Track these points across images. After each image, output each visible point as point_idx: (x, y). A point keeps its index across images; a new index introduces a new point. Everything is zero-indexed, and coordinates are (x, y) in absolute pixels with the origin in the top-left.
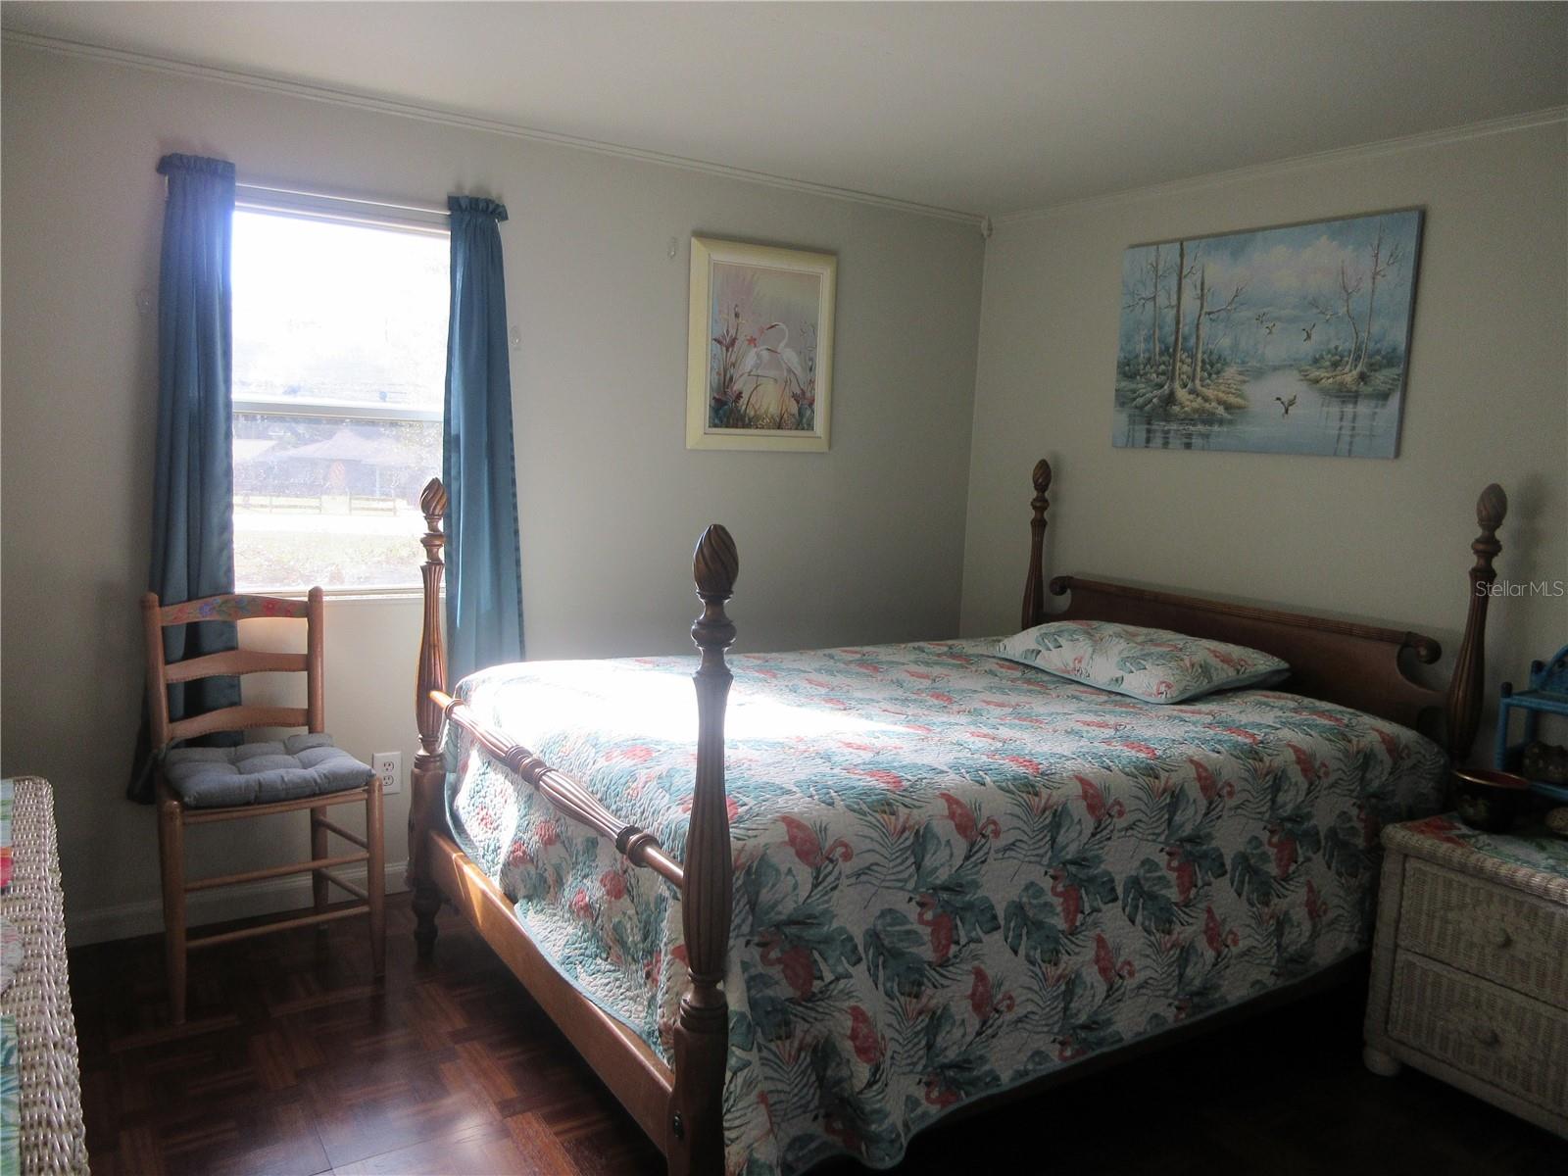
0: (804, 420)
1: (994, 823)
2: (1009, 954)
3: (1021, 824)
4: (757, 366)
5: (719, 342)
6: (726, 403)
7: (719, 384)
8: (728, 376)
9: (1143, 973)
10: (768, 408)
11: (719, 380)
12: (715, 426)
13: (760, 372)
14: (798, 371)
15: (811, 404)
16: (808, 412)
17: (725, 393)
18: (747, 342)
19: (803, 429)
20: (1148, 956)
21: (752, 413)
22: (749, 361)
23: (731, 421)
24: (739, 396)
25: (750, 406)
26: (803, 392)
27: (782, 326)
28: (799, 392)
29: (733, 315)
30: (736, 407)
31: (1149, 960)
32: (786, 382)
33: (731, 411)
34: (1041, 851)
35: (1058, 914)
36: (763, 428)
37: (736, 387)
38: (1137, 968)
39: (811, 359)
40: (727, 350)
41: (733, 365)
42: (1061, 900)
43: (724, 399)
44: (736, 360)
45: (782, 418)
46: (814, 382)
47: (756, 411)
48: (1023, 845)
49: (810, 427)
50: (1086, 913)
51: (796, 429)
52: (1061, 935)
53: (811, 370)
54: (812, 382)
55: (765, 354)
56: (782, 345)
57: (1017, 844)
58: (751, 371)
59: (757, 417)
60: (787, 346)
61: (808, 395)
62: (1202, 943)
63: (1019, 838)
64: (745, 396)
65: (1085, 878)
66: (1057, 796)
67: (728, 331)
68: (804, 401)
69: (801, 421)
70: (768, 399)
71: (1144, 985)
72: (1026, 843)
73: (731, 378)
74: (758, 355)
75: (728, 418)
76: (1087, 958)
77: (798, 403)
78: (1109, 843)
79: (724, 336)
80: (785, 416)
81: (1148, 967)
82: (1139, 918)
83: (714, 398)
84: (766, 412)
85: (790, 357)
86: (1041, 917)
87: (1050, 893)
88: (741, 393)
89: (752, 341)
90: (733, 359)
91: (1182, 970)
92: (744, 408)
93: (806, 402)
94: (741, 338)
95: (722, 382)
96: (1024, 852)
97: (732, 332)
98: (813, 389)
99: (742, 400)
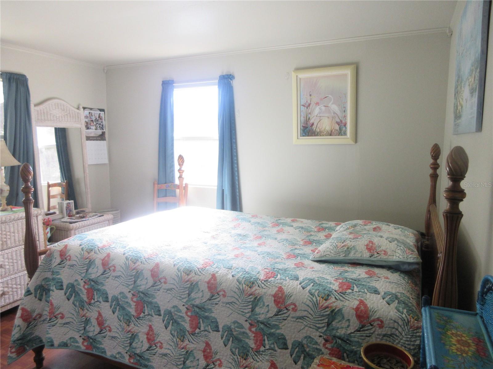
0: (342, 132)
1: (115, 267)
2: (111, 312)
3: (123, 271)
4: (320, 113)
5: (304, 106)
6: (307, 128)
7: (304, 120)
8: (308, 117)
9: (166, 350)
10: (325, 128)
11: (304, 119)
12: (303, 136)
13: (321, 115)
14: (338, 112)
15: (345, 125)
16: (344, 129)
17: (307, 124)
18: (315, 104)
19: (342, 135)
20: (171, 345)
21: (318, 130)
22: (317, 111)
23: (310, 134)
24: (313, 124)
25: (317, 128)
26: (341, 121)
27: (330, 96)
28: (339, 121)
29: (309, 95)
30: (312, 129)
31: (172, 347)
32: (333, 117)
33: (310, 130)
34: (130, 283)
35: (132, 308)
36: (323, 135)
37: (311, 121)
38: (164, 347)
39: (345, 107)
40: (307, 108)
41: (310, 113)
42: (135, 304)
43: (306, 126)
44: (311, 112)
45: (332, 131)
46: (346, 116)
47: (320, 129)
48: (122, 278)
49: (345, 134)
50: (146, 314)
51: (339, 135)
52: (132, 317)
53: (344, 112)
54: (345, 117)
55: (323, 108)
56: (331, 103)
57: (120, 277)
58: (317, 115)
59: (321, 132)
60: (332, 104)
61: (344, 122)
62: (200, 355)
63: (121, 275)
64: (316, 124)
65: (147, 301)
66: (141, 267)
67: (307, 102)
68: (342, 125)
69: (341, 132)
70: (326, 125)
71: (165, 355)
72: (123, 278)
73: (309, 118)
74: (320, 109)
75: (308, 133)
76: (143, 331)
77: (339, 125)
78: (159, 292)
79: (305, 104)
80: (333, 130)
81: (170, 350)
82: (170, 328)
83: (303, 126)
84: (325, 129)
85: (334, 108)
86: (125, 306)
87: (130, 299)
88: (313, 123)
89: (317, 104)
90: (310, 111)
91: (185, 360)
92: (315, 129)
93: (342, 124)
94: (313, 103)
95: (305, 120)
96: (122, 281)
97: (309, 102)
98: (346, 119)
99: (314, 126)
